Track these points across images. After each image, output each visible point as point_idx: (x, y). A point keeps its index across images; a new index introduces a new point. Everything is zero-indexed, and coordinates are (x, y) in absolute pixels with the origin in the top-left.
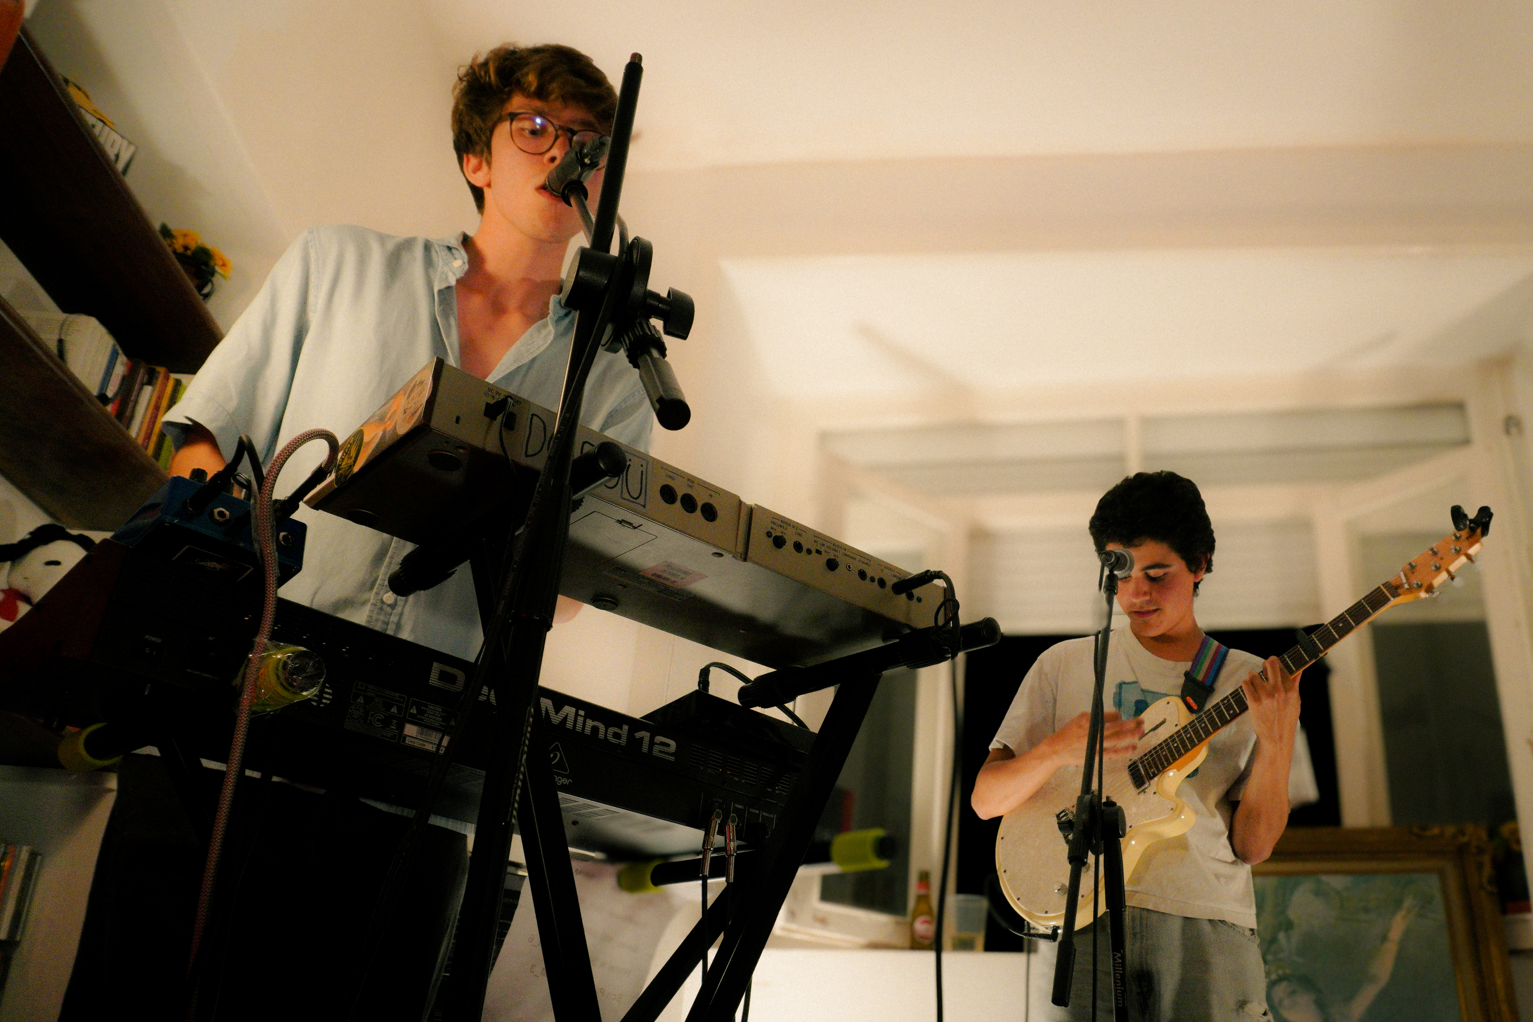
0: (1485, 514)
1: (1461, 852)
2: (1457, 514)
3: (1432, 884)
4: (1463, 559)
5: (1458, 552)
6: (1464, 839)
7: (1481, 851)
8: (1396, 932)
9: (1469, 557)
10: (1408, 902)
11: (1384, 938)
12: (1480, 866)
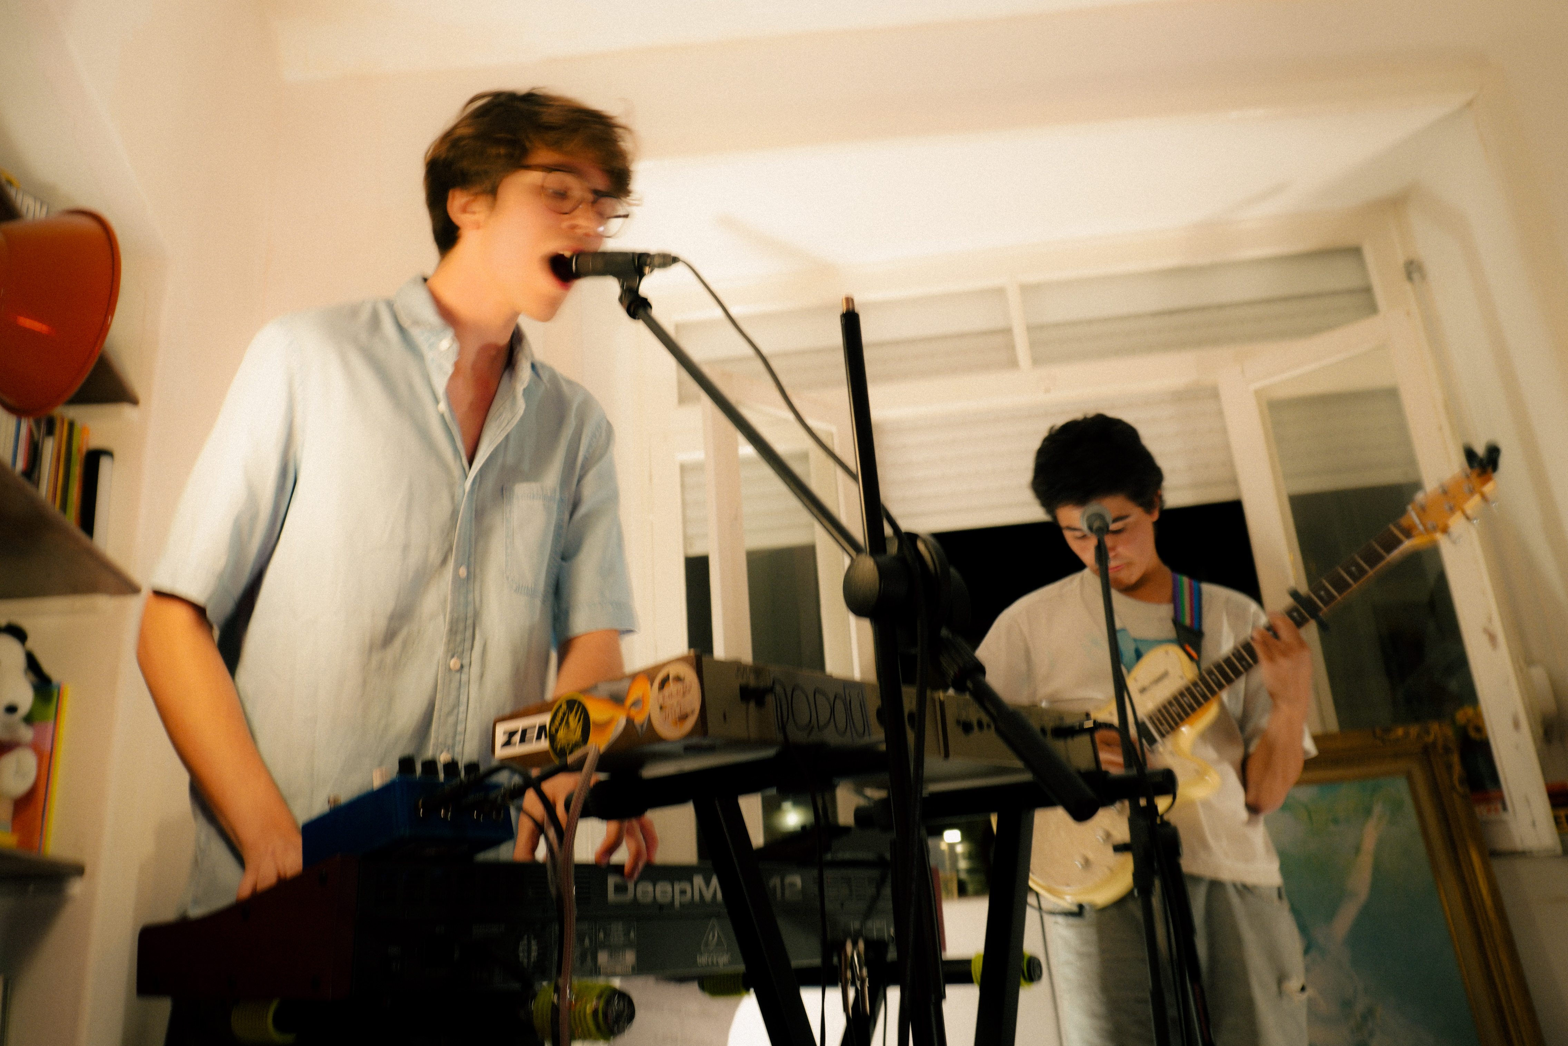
0: (1494, 452)
1: (1427, 753)
2: (1470, 454)
3: (1400, 788)
4: (1477, 498)
5: (1472, 492)
6: (1430, 739)
7: (1447, 750)
8: (1369, 843)
9: (1484, 498)
10: (1377, 809)
11: (1357, 850)
12: (1449, 767)
